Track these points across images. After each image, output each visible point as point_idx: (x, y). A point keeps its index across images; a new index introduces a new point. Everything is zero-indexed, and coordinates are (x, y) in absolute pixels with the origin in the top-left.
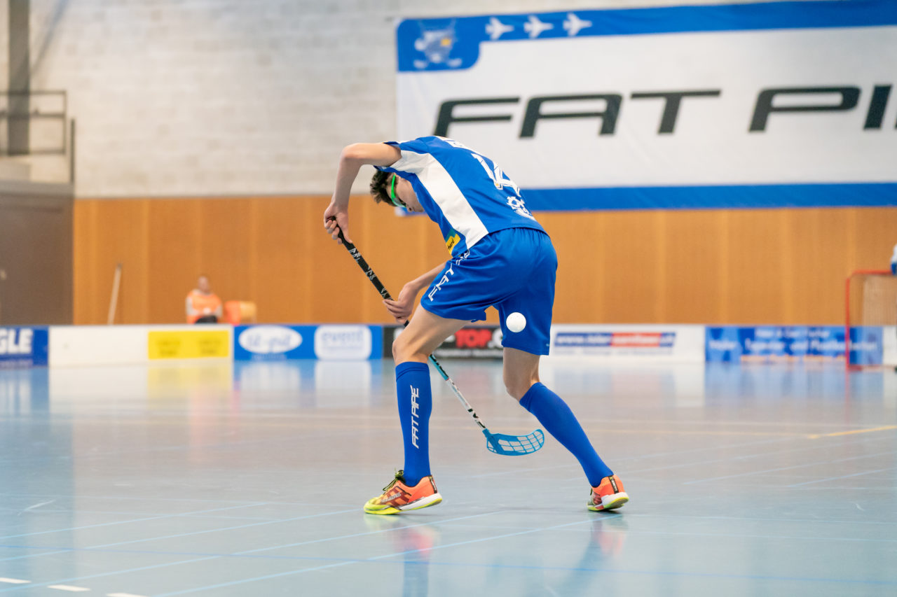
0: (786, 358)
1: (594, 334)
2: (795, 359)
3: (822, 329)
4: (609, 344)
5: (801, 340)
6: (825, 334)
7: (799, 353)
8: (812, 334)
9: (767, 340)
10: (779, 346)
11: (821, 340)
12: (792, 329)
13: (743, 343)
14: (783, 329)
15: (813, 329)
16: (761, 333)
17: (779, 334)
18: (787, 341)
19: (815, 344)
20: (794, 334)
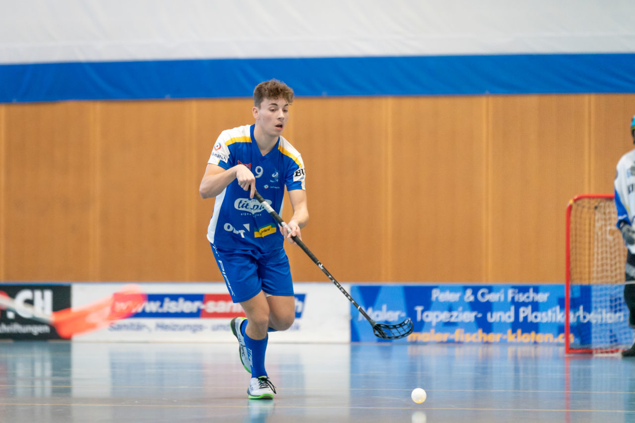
0: (479, 335)
1: (174, 298)
2: (494, 337)
3: (536, 290)
4: (199, 314)
5: (503, 307)
6: (542, 297)
7: (502, 327)
8: (522, 298)
9: (450, 308)
10: (469, 316)
11: (535, 306)
12: (490, 289)
13: (412, 313)
14: (475, 290)
15: (523, 290)
16: (437, 295)
17: (469, 297)
18: (482, 308)
19: (525, 312)
20: (493, 297)
